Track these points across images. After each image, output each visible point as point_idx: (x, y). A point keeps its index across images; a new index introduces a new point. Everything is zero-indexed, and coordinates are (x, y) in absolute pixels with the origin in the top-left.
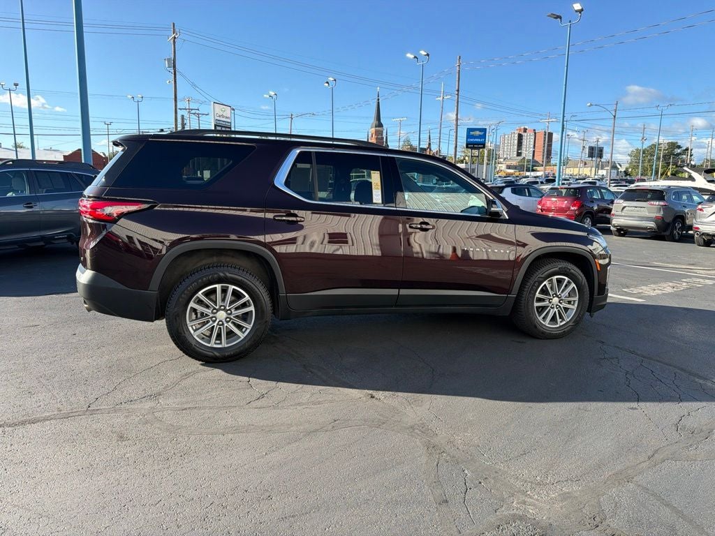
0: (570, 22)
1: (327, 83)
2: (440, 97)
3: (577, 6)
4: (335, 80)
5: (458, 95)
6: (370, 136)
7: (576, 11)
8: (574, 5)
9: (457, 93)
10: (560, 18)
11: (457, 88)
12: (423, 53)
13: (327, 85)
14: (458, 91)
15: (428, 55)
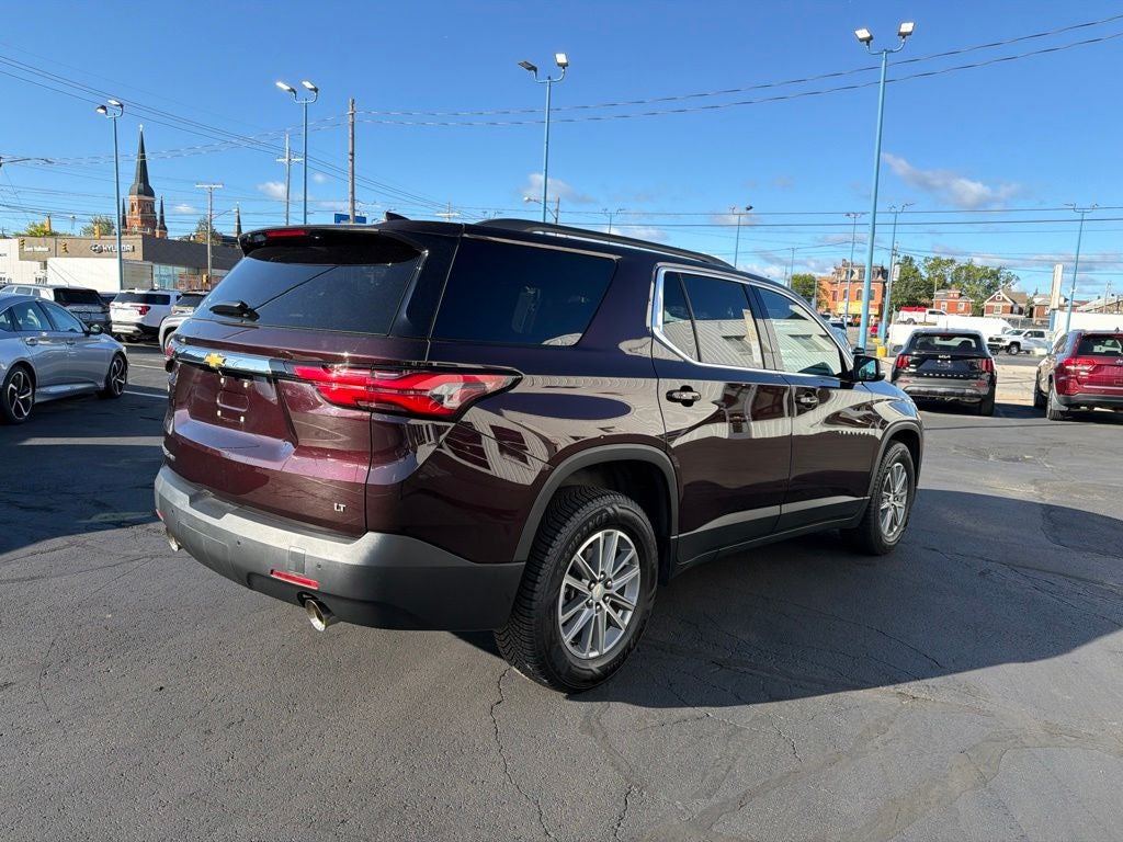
0: (549, 78)
1: (104, 108)
2: (285, 157)
3: (561, 58)
4: (122, 106)
5: (352, 160)
6: (128, 208)
7: (559, 65)
8: (558, 56)
9: (350, 157)
10: (535, 70)
11: (350, 150)
12: (308, 85)
13: (102, 111)
14: (353, 154)
15: (316, 90)
